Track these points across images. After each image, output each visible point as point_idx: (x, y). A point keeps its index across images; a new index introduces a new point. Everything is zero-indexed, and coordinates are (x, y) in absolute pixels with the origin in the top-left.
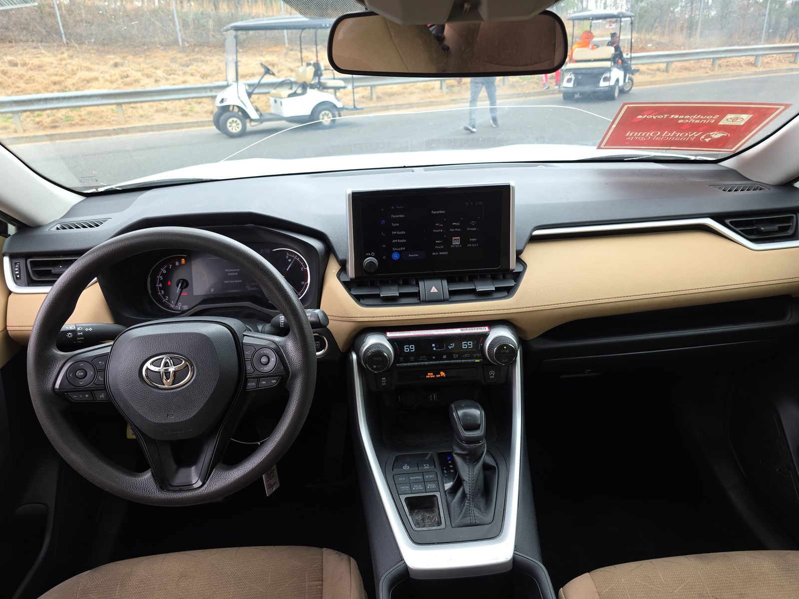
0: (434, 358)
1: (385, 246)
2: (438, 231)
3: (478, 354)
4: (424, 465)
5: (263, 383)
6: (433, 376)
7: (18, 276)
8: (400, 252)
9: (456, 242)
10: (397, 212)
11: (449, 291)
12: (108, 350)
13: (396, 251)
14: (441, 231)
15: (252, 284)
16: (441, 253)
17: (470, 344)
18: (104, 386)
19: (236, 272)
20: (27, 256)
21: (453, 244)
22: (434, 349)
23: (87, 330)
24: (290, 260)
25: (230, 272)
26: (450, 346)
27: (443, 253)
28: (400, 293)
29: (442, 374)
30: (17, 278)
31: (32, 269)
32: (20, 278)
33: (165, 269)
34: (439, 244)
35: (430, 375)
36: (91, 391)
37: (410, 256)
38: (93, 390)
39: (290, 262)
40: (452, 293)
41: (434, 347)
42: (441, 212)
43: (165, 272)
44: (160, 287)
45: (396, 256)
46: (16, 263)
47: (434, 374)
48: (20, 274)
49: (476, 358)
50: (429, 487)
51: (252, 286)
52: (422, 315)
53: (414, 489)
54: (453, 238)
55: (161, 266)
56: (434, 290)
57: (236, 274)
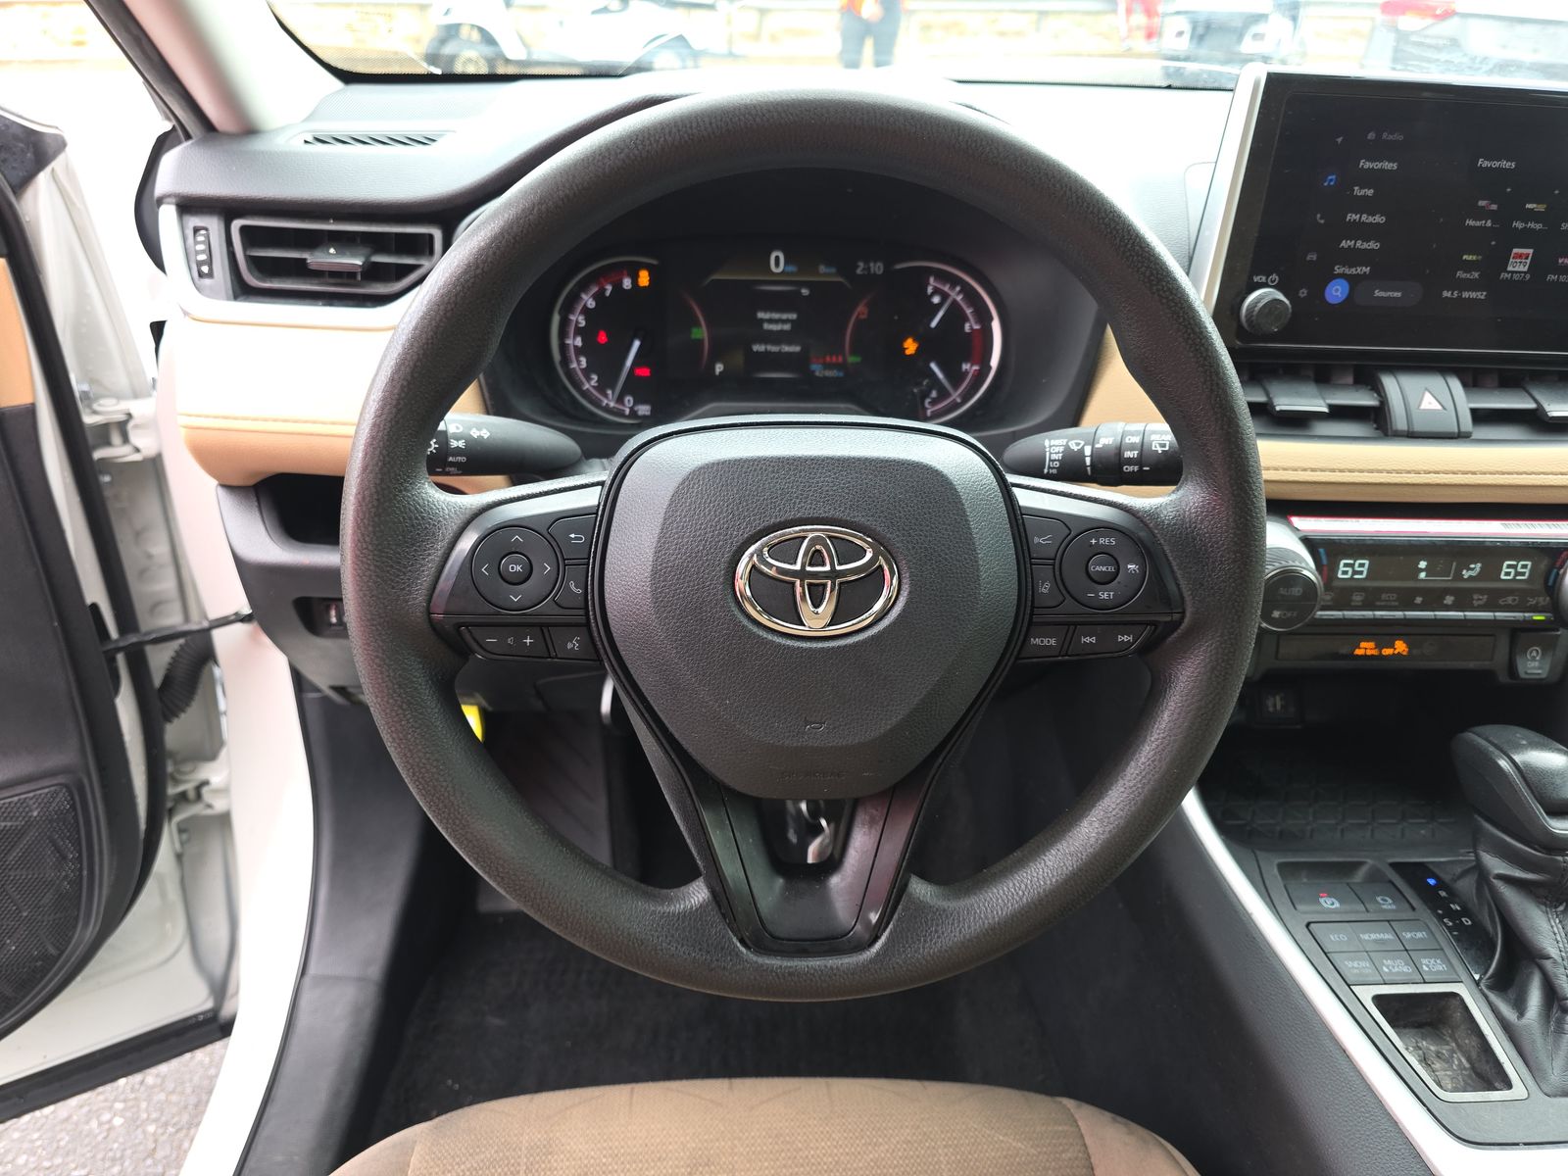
0: (1419, 600)
1: (1315, 257)
2: (1478, 224)
3: (1541, 599)
4: (1379, 899)
5: (1088, 640)
6: (1375, 652)
7: (205, 269)
8: (1353, 280)
9: (1519, 263)
10: (1379, 152)
11: (1474, 411)
12: (591, 498)
13: (1343, 276)
14: (1489, 223)
15: (828, 359)
16: (1466, 295)
17: (1525, 567)
18: (582, 612)
19: (784, 321)
20: (227, 209)
21: (1510, 268)
22: (1423, 575)
23: (475, 433)
24: (936, 300)
25: (770, 321)
26: (1469, 569)
27: (1473, 295)
28: (1330, 406)
29: (1401, 647)
30: (201, 275)
31: (245, 248)
32: (210, 275)
33: (595, 297)
34: (1469, 267)
35: (1366, 648)
36: (542, 627)
37: (1378, 293)
38: (548, 625)
39: (939, 306)
40: (1481, 417)
41: (1422, 570)
42: (1506, 164)
43: (591, 304)
44: (576, 347)
45: (1336, 292)
46: (196, 230)
47: (1379, 646)
48: (210, 262)
49: (1536, 609)
50: (1428, 966)
51: (827, 366)
52: (1409, 472)
53: (1386, 970)
54: (1515, 250)
55: (583, 286)
56: (1429, 403)
57: (787, 327)
